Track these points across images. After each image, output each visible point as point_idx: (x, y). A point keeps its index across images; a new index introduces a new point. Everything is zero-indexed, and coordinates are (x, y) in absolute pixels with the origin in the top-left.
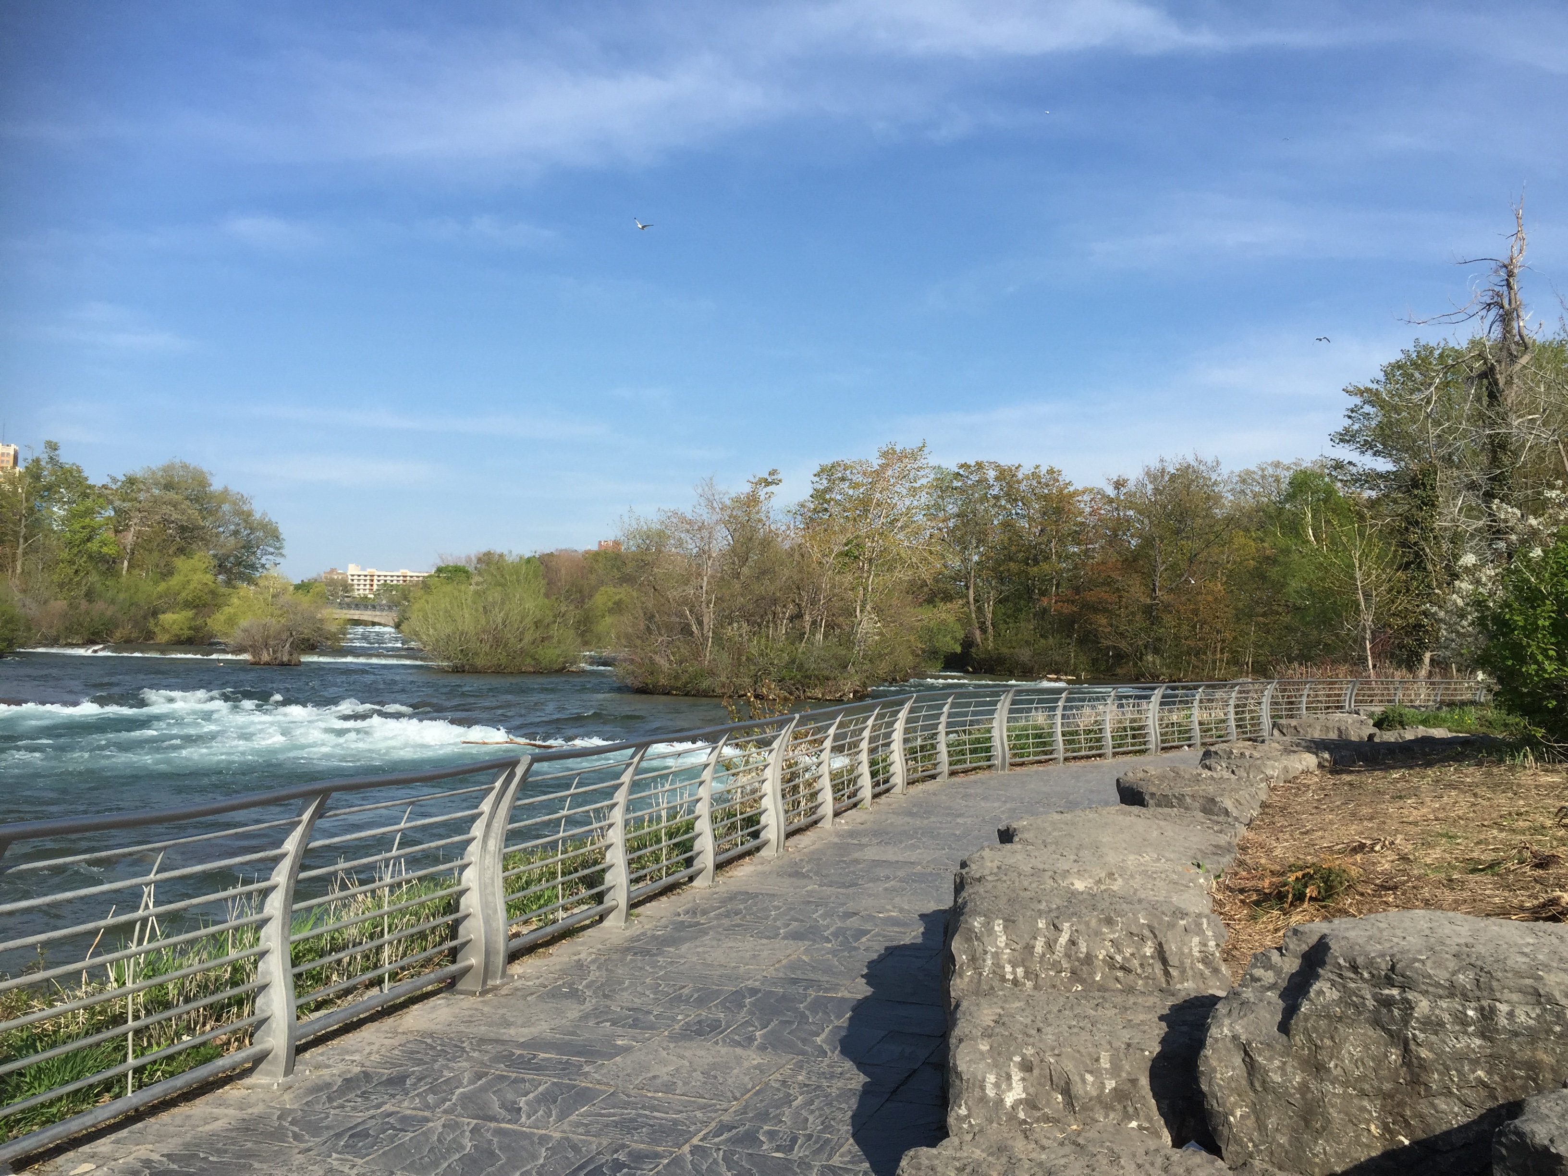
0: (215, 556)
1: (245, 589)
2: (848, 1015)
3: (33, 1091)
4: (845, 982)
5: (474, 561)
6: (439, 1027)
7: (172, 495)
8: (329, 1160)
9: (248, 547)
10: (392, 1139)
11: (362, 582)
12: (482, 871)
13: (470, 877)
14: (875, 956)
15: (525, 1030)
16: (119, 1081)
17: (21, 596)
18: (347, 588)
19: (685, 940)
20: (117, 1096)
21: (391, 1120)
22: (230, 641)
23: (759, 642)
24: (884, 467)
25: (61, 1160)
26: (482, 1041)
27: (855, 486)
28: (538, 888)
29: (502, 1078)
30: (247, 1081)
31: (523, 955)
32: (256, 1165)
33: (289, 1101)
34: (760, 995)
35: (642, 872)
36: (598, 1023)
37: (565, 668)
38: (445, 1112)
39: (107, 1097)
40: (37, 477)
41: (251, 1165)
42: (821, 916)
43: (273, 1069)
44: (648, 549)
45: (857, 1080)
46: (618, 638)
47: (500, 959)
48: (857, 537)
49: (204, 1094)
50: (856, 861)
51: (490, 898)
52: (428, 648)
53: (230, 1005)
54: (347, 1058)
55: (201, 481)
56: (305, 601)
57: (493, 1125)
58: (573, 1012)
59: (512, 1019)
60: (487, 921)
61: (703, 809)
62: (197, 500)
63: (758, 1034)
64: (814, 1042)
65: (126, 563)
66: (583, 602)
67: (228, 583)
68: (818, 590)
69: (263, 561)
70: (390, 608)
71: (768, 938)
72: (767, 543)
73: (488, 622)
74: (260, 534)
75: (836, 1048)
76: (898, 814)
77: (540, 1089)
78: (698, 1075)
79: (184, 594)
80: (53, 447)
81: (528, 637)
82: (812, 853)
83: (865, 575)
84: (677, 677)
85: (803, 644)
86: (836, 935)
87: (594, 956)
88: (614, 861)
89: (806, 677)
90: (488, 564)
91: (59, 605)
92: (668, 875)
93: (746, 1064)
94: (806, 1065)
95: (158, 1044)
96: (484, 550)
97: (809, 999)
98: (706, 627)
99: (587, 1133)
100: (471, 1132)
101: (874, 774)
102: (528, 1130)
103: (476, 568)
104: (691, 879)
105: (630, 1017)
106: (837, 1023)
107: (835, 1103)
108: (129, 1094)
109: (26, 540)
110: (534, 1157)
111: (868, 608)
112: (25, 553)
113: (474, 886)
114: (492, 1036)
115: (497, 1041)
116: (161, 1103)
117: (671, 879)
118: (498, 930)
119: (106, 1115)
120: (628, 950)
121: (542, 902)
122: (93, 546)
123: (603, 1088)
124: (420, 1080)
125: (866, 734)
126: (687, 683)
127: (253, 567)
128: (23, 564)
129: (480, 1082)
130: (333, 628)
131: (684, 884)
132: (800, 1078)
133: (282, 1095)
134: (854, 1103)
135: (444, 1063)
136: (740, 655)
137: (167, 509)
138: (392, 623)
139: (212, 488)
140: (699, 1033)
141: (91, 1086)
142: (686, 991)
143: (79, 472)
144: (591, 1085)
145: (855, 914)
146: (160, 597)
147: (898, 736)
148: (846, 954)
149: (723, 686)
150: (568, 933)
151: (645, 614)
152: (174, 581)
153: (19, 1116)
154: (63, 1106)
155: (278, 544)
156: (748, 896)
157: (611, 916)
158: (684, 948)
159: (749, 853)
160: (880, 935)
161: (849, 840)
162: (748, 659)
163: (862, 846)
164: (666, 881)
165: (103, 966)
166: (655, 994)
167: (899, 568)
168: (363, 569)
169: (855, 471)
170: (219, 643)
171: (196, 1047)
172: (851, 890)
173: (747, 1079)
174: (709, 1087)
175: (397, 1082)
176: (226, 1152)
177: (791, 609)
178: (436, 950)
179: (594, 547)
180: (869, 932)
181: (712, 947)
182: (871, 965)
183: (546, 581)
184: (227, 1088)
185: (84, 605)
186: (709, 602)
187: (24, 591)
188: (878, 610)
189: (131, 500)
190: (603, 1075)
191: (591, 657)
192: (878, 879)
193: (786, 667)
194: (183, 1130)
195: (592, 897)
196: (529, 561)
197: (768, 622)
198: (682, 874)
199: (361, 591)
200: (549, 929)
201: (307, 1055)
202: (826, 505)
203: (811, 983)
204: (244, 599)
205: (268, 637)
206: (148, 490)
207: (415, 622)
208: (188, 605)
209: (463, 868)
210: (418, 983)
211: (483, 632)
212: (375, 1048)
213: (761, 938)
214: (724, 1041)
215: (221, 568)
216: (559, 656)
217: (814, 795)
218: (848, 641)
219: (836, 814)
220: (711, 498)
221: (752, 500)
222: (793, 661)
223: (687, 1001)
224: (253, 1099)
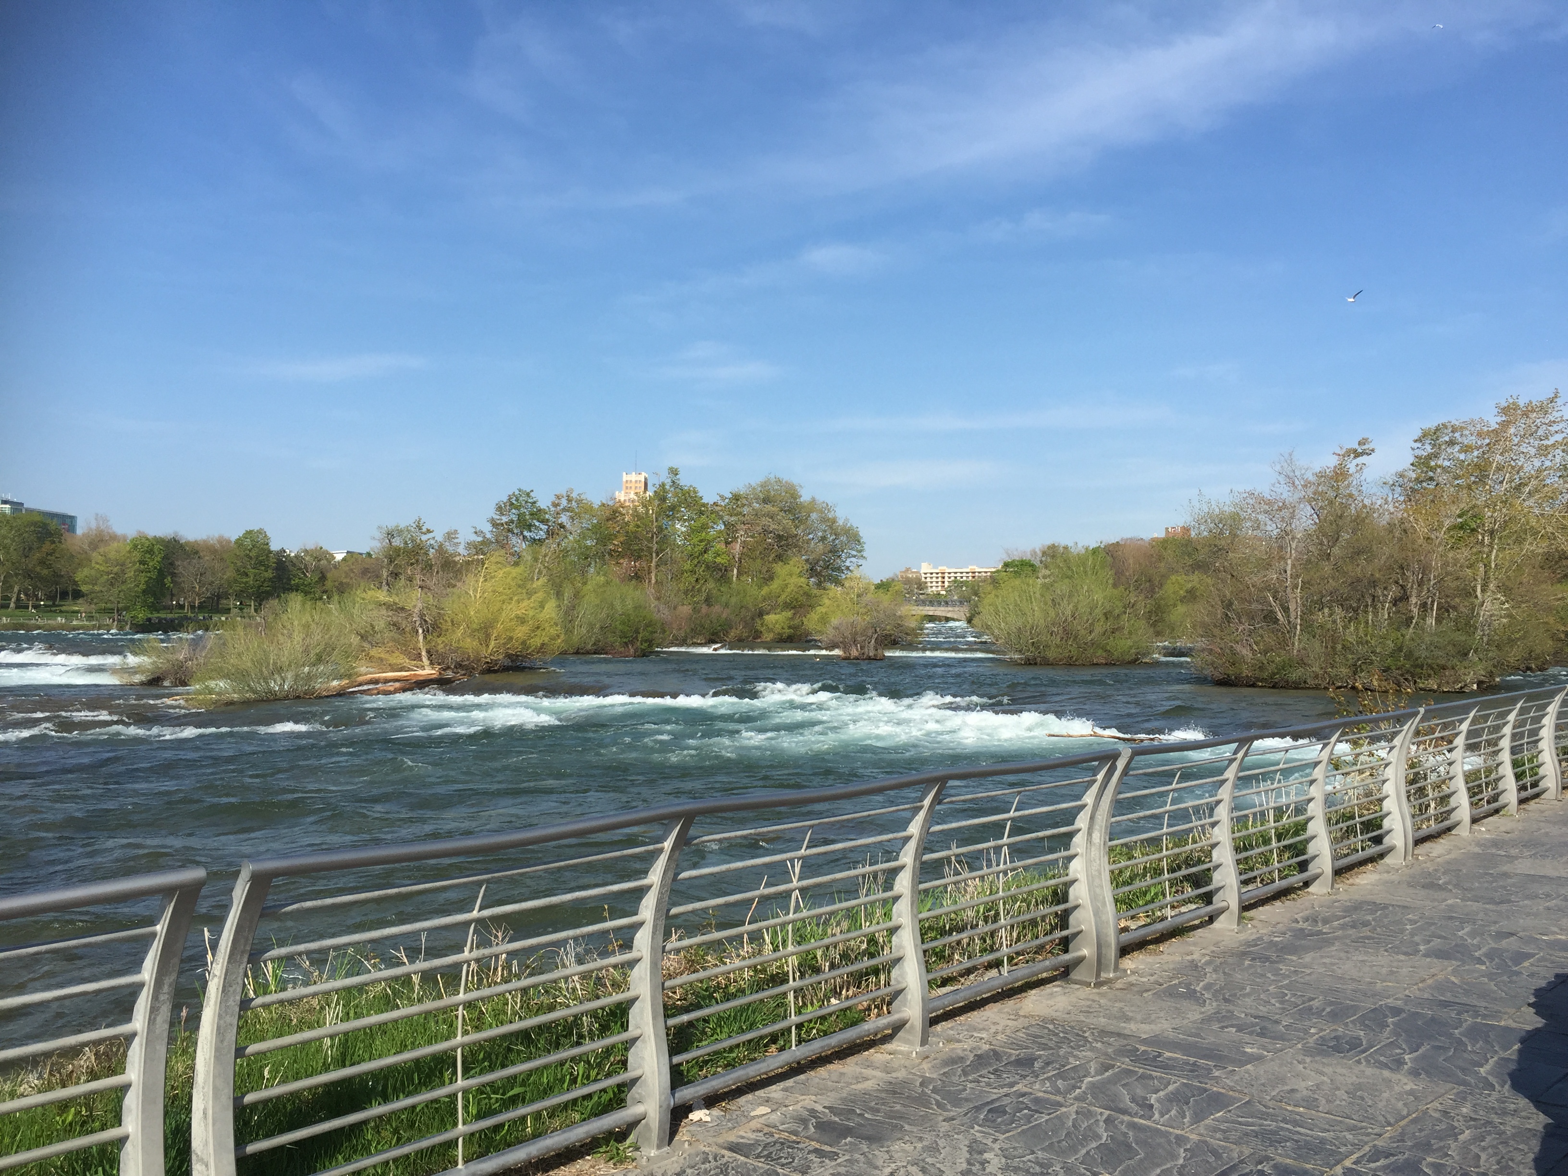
0: (807, 561)
1: (835, 590)
2: (1516, 1047)
3: (716, 1036)
4: (1509, 1010)
5: (1040, 554)
6: (1058, 1014)
7: (769, 507)
8: (972, 1131)
9: (834, 551)
10: (1029, 1118)
11: (934, 579)
12: (1089, 862)
13: (1076, 868)
14: (1543, 984)
15: (1146, 1027)
16: (783, 1034)
17: (656, 603)
18: (921, 585)
19: (1307, 949)
20: (781, 1049)
21: (1025, 1100)
22: (824, 638)
23: (1357, 629)
24: (1505, 425)
25: (742, 1100)
26: (1104, 1033)
27: (1466, 449)
28: (1144, 884)
29: (1129, 1072)
30: (889, 1047)
31: (1133, 951)
32: (907, 1127)
33: (927, 1069)
34: (1403, 1015)
35: (1251, 874)
36: (1222, 1028)
37: (1137, 659)
38: (1076, 1099)
39: (773, 1048)
40: (663, 499)
41: (902, 1127)
42: (1468, 934)
43: (911, 1038)
44: (1221, 533)
45: (1538, 1121)
46: (1194, 627)
47: (1112, 952)
48: (1474, 506)
49: (853, 1054)
50: (1506, 875)
51: (1098, 890)
52: (1000, 641)
53: (867, 974)
54: (976, 1035)
55: (792, 493)
56: (885, 599)
57: (1126, 1118)
58: (1194, 1014)
59: (1130, 1014)
60: (1097, 913)
61: (1316, 810)
62: (790, 511)
63: (1407, 1057)
64: (1478, 1073)
65: (735, 571)
66: (1152, 591)
67: (819, 585)
68: (1425, 569)
69: (848, 564)
70: (961, 603)
71: (1405, 954)
72: (1360, 521)
73: (1057, 615)
74: (844, 538)
75: (1505, 1083)
76: (1555, 823)
77: (1171, 1088)
78: (1341, 1093)
79: (783, 597)
80: (674, 472)
81: (1098, 629)
82: (1448, 863)
83: (1486, 550)
84: (1262, 668)
85: (1411, 630)
86: (1490, 955)
87: (1208, 958)
88: (1222, 860)
89: (1417, 666)
90: (1053, 557)
91: (685, 610)
92: (1281, 879)
93: (1397, 1089)
94: (1470, 1097)
95: (812, 1004)
96: (1049, 542)
97: (1465, 1025)
98: (1293, 615)
99: (1226, 1140)
100: (1105, 1121)
101: (1518, 777)
102: (1163, 1128)
103: (1041, 562)
104: (1307, 884)
105: (1257, 1024)
106: (1506, 1054)
107: (1512, 1143)
108: (794, 1048)
109: (657, 555)
110: (1174, 1157)
111: (1492, 586)
112: (657, 566)
113: (1082, 877)
114: (1112, 1028)
115: (1119, 1035)
116: (818, 1058)
117: (1284, 883)
118: (1108, 922)
119: (777, 1065)
120: (1244, 954)
121: (1148, 898)
122: (709, 557)
123: (1237, 1095)
124: (1048, 1064)
125: (1507, 730)
126: (1275, 674)
127: (839, 569)
128: (656, 575)
129: (1107, 1074)
130: (913, 624)
131: (1299, 889)
132: (1464, 1110)
133: (920, 1064)
134: (1535, 1145)
135: (1069, 1050)
136: (1334, 642)
137: (765, 521)
138: (964, 618)
139: (802, 500)
140: (1338, 1049)
141: (762, 1038)
142: (1315, 1004)
143: (695, 492)
144: (1223, 1091)
145: (1512, 934)
146: (764, 600)
147: (1547, 733)
148: (1505, 978)
149: (1316, 677)
150: (1178, 932)
151: (1222, 602)
152: (775, 585)
153: (706, 1058)
154: (743, 1052)
155: (859, 547)
156: (1375, 907)
157: (1222, 917)
158: (1308, 958)
159: (1372, 860)
160: (1546, 960)
161: (1494, 851)
162: (1344, 647)
163: (1511, 859)
164: (1279, 884)
165: (760, 930)
166: (1282, 1003)
167: (1530, 540)
168: (935, 567)
169: (1467, 432)
170: (816, 641)
171: (844, 1010)
172: (1504, 907)
173: (1400, 1105)
174: (1357, 1108)
175: (1025, 1063)
176: (878, 1111)
177: (1393, 592)
178: (1049, 938)
179: (1160, 534)
180: (1533, 955)
181: (1340, 959)
182: (1538, 993)
183: (1113, 572)
184: (872, 1051)
185: (704, 609)
186: (1296, 586)
187: (658, 599)
188: (1505, 589)
189: (736, 515)
190: (1236, 1082)
191: (1165, 648)
192: (1537, 897)
193: (1392, 655)
194: (840, 1085)
195: (1200, 897)
196: (1095, 551)
197: (1367, 606)
198: (1296, 879)
199: (934, 588)
200: (1159, 926)
201: (939, 1028)
202: (1431, 474)
203: (1466, 1008)
204: (834, 599)
205: (856, 633)
206: (750, 505)
207: (986, 615)
208: (787, 606)
209: (1070, 858)
210: (1034, 969)
211: (1053, 624)
212: (1000, 1028)
213: (1397, 953)
214: (1368, 1061)
215: (813, 571)
216: (1131, 647)
217: (1444, 800)
218: (1467, 625)
219: (1474, 821)
220: (1291, 474)
221: (1340, 474)
222: (1400, 649)
223: (1319, 1013)
224: (896, 1064)
